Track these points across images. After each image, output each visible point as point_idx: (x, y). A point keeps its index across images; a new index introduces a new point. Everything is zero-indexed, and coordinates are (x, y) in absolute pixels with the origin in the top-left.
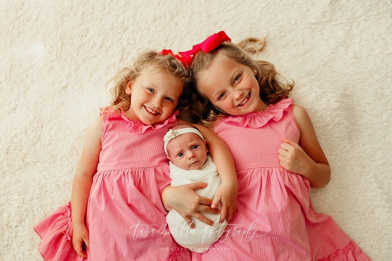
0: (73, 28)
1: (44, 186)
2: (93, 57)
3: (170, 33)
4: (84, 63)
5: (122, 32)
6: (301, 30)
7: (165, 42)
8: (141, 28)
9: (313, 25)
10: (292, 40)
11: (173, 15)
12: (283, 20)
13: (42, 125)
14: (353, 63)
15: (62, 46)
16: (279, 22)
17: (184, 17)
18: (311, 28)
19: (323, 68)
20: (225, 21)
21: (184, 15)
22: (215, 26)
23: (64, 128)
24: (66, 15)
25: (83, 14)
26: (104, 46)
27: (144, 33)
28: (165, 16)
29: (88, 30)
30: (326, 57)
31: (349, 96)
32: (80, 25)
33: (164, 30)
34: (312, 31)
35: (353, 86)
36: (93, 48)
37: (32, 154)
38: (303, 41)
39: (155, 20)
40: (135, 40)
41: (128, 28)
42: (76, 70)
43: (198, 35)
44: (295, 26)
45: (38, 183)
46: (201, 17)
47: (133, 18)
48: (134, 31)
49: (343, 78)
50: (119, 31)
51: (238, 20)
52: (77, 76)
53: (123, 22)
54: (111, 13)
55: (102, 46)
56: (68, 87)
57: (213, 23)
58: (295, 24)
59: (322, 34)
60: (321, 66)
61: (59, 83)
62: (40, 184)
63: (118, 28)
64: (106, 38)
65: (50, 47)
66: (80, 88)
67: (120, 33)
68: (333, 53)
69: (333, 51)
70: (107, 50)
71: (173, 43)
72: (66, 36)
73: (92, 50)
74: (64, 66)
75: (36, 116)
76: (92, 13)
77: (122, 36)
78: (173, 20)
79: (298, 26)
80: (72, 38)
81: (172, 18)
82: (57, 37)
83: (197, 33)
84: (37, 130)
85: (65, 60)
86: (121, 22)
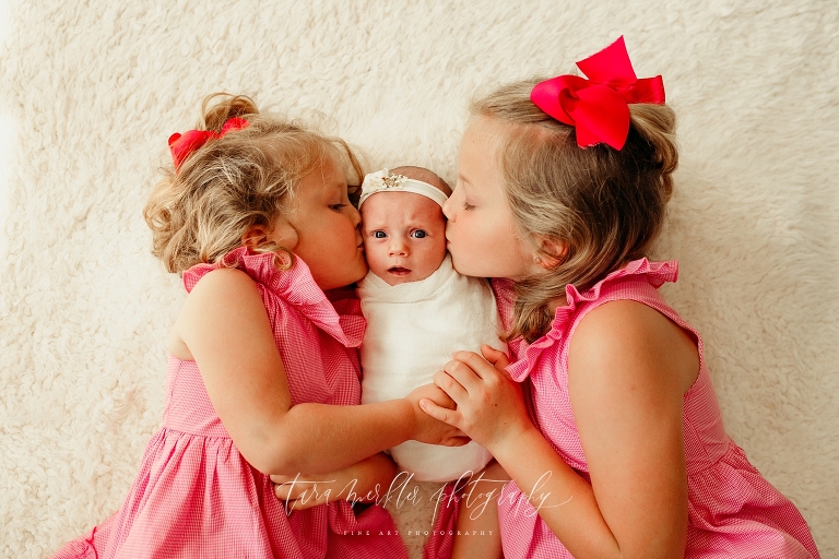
0: (95, 57)
1: (42, 486)
2: (152, 132)
3: (352, 58)
4: (128, 149)
5: (225, 62)
6: (692, 36)
7: (340, 83)
8: (274, 47)
9: (722, 22)
10: (669, 65)
11: (356, 9)
12: (644, 12)
13: (33, 326)
14: (828, 119)
15: (68, 107)
16: (634, 16)
17: (386, 15)
18: (717, 30)
19: (750, 139)
20: (495, 21)
21: (388, 9)
22: (468, 34)
23: (88, 329)
24: (74, 22)
25: (119, 15)
26: (178, 101)
27: (283, 63)
28: (336, 14)
29: (133, 58)
30: (759, 108)
31: (818, 207)
32: (112, 48)
33: (335, 51)
34: (720, 39)
35: (826, 180)
36: (148, 107)
37: (10, 406)
38: (699, 67)
39: (310, 24)
40: (261, 83)
41: (240, 50)
42: (107, 171)
43: (427, 61)
44: (676, 28)
45: (24, 479)
46: (430, 11)
47: (253, 21)
48: (256, 58)
49: (801, 160)
50: (217, 58)
51: (529, 17)
52: (110, 186)
53: (227, 33)
54: (192, 11)
55: (173, 100)
56: (90, 217)
57: (462, 28)
58: (677, 21)
59: (746, 45)
60: (747, 132)
61: (66, 208)
62: (31, 480)
63: (214, 51)
64: (183, 78)
65: (36, 110)
66: (120, 217)
67: (220, 63)
68: (775, 95)
69: (776, 89)
70: (187, 111)
71: (361, 86)
72: (75, 80)
73: (146, 113)
74: (76, 161)
75: (15, 304)
76: (144, 14)
77: (225, 73)
78: (357, 22)
79: (684, 26)
80: (93, 84)
81: (354, 18)
82: (51, 82)
83: (422, 55)
84: (21, 340)
85: (77, 146)
86: (221, 34)
